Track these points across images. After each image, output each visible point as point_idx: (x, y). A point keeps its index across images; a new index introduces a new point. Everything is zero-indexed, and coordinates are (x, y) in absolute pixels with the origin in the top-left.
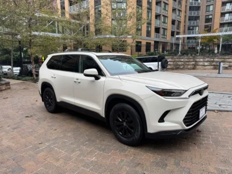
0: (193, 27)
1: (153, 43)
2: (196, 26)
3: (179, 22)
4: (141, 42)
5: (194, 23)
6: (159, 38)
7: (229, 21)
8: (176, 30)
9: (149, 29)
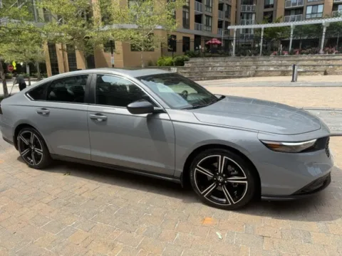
0: (248, 14)
1: (192, 38)
2: (252, 13)
3: (229, 6)
4: (175, 37)
5: (249, 9)
6: (201, 30)
7: (297, 6)
8: (224, 19)
9: (187, 17)
